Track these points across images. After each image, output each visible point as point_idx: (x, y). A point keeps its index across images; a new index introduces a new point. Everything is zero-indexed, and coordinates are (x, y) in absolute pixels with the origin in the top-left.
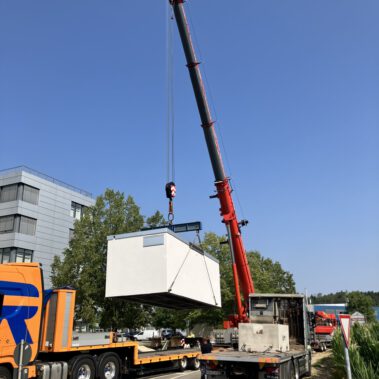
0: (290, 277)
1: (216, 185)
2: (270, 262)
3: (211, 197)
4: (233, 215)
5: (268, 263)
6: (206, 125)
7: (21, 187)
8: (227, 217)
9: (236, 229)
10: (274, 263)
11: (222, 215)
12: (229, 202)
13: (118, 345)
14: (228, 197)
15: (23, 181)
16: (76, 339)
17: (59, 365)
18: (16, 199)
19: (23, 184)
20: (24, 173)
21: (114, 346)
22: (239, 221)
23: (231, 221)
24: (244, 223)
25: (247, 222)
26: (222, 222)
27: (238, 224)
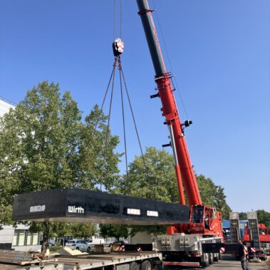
0: (221, 190)
1: (156, 81)
2: (203, 177)
3: (152, 97)
4: (176, 114)
5: (201, 178)
9: (179, 130)
10: (206, 178)
11: (163, 115)
14: (170, 93)
22: (183, 122)
24: (187, 124)
25: (191, 123)
26: (165, 123)
27: (181, 125)
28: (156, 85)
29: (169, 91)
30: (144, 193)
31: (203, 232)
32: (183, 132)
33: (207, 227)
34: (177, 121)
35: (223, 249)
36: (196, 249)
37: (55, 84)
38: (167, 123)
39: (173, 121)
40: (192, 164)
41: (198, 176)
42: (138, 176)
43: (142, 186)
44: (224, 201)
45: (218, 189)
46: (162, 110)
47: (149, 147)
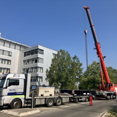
5: (115, 70)
6: (91, 26)
7: (39, 50)
12: (99, 50)
20: (39, 46)
24: (104, 57)
25: (106, 57)
27: (103, 57)
28: (95, 46)
29: (99, 47)
30: (92, 77)
32: (103, 59)
34: (101, 56)
38: (98, 57)
39: (100, 56)
42: (90, 71)
43: (91, 75)
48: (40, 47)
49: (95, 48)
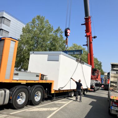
0: (101, 63)
1: (85, 18)
3: (82, 25)
4: (91, 33)
7: (3, 18)
8: (88, 34)
9: (91, 40)
11: (86, 33)
13: (44, 82)
14: (90, 24)
15: (4, 16)
16: (17, 74)
17: (3, 91)
18: (1, 23)
19: (4, 18)
21: (41, 82)
22: (93, 36)
23: (89, 36)
24: (95, 37)
25: (96, 37)
26: (85, 36)
27: (92, 38)
31: (96, 79)
33: (97, 77)
34: (91, 36)
35: (103, 86)
36: (93, 85)
37: (43, 17)
40: (93, 53)
41: (95, 58)
44: (101, 67)
45: (99, 63)
46: (85, 30)
47: (74, 44)
48: (5, 15)
49: (85, 23)
